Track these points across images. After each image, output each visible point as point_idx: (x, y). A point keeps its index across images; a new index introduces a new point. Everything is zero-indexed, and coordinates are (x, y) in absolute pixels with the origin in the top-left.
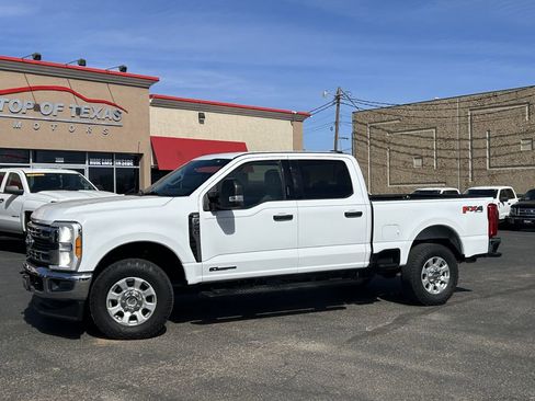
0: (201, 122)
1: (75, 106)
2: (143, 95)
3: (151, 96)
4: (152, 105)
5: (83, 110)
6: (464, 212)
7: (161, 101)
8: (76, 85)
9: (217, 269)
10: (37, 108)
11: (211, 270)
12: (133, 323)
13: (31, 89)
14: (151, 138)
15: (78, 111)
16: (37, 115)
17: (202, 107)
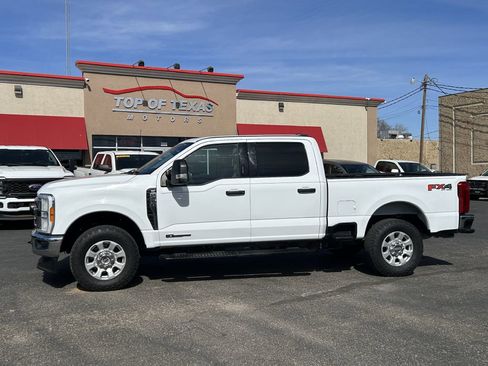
0: (281, 110)
1: (175, 101)
2: (231, 91)
3: (237, 91)
4: (238, 98)
5: (182, 104)
6: (430, 189)
7: (245, 95)
8: (176, 85)
9: (173, 236)
10: (145, 104)
11: (168, 236)
12: (105, 278)
13: (141, 89)
14: (238, 125)
15: (178, 105)
16: (145, 109)
17: (281, 98)
